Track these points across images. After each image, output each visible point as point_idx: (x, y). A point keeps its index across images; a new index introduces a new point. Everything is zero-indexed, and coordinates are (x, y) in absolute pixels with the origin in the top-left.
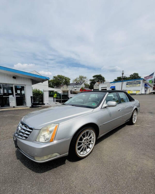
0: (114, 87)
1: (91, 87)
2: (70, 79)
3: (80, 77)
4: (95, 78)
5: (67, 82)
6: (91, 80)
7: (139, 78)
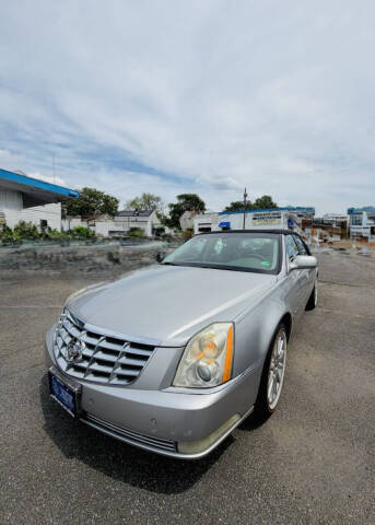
0: (228, 224)
1: (174, 222)
2: (117, 201)
3: (144, 196)
4: (182, 201)
5: (109, 207)
6: (171, 206)
7: (274, 207)
